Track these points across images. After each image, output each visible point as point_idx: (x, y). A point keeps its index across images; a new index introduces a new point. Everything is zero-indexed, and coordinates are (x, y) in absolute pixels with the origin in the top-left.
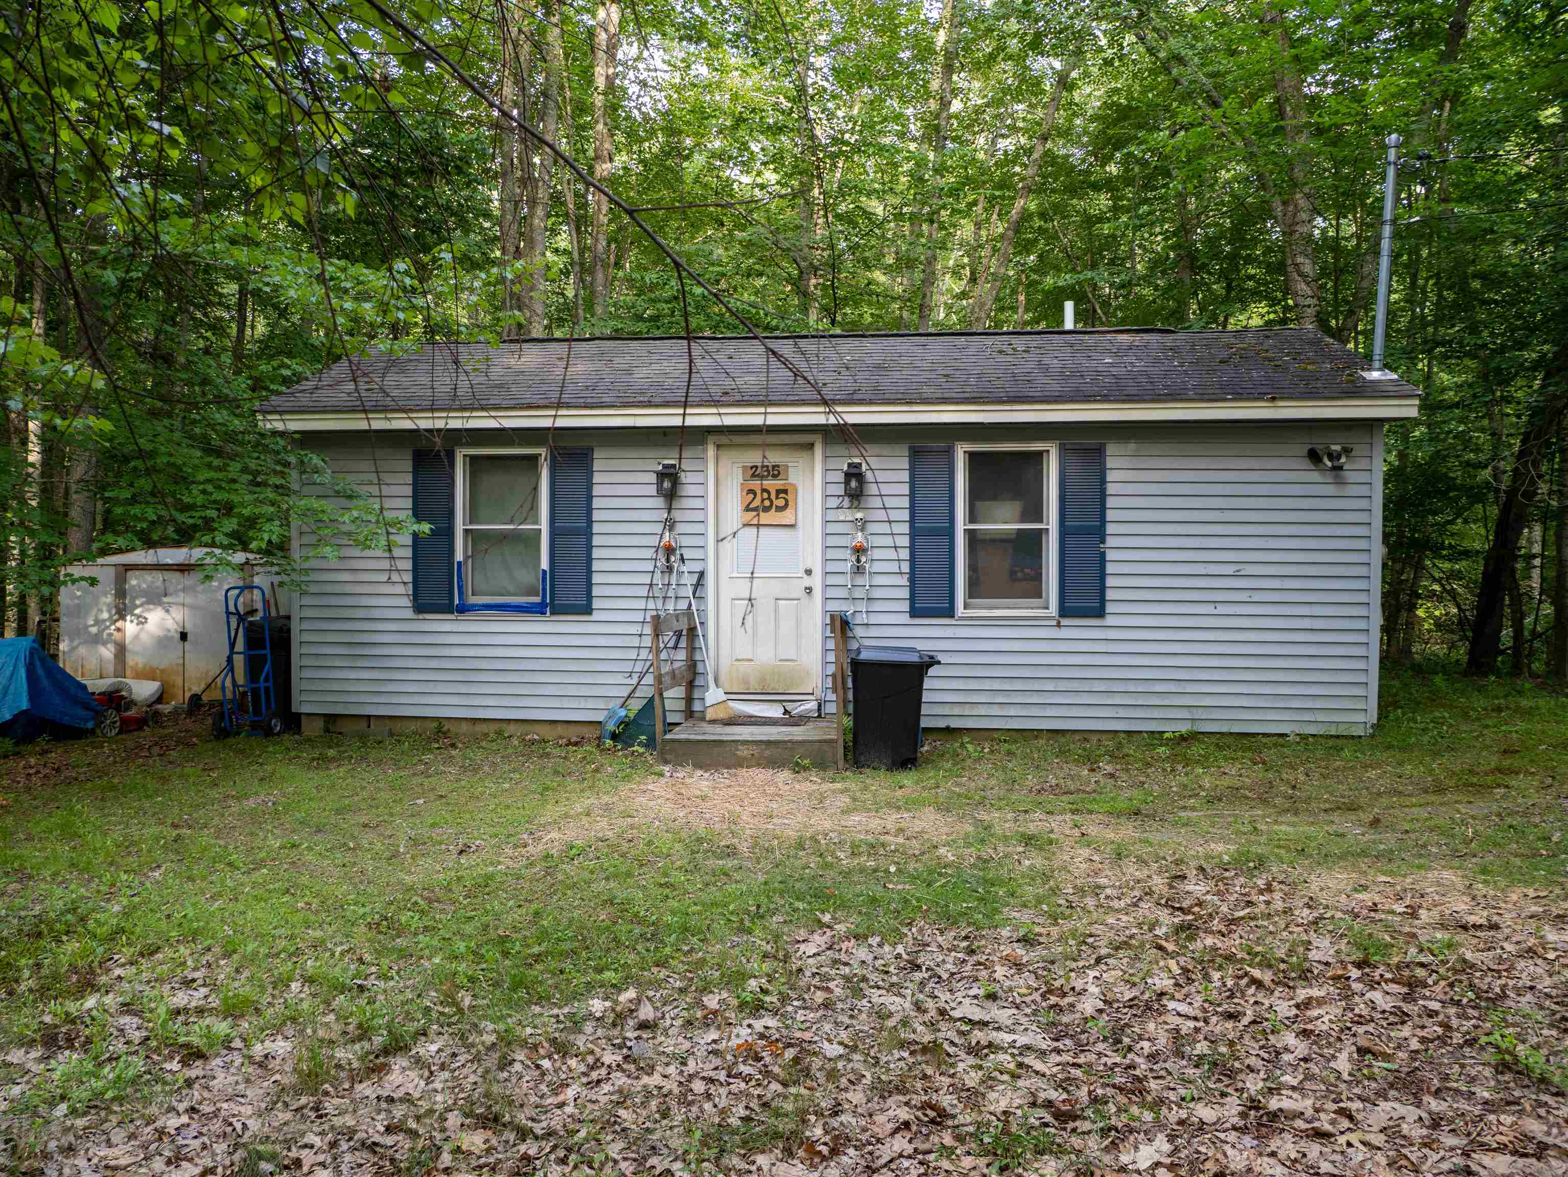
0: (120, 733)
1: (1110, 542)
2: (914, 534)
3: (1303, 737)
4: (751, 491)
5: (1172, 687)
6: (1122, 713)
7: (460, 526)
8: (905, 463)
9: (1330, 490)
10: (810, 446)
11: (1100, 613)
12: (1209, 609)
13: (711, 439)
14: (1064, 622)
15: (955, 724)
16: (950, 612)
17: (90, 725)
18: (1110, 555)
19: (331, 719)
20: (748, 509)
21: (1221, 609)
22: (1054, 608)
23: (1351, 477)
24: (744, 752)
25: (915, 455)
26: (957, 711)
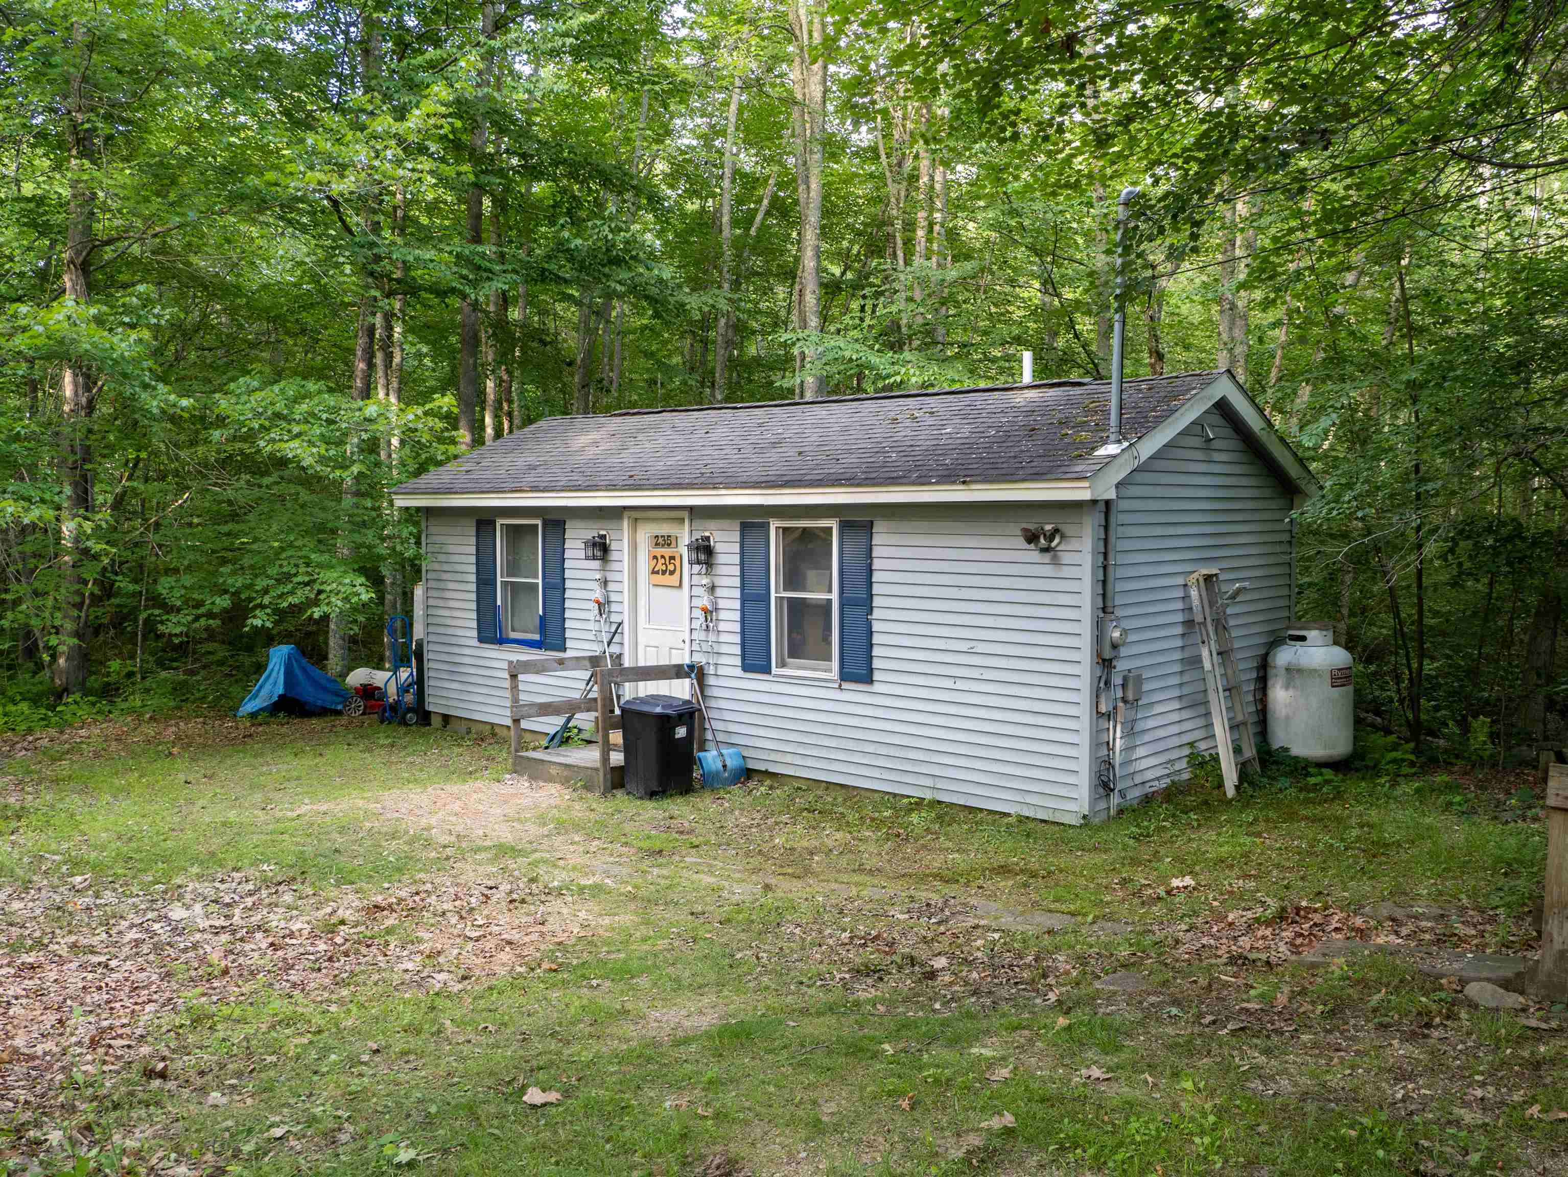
0: (364, 714)
1: (877, 614)
2: (744, 600)
3: (1023, 820)
4: (655, 557)
5: (921, 756)
6: (887, 775)
7: (499, 579)
8: (737, 536)
9: (1048, 570)
10: (682, 520)
11: (869, 680)
12: (949, 683)
13: (626, 514)
14: (845, 685)
15: (773, 769)
16: (767, 670)
17: (340, 707)
18: (876, 626)
19: (446, 718)
20: (654, 572)
21: (960, 685)
22: (835, 674)
23: (1066, 558)
24: (553, 771)
25: (745, 528)
26: (773, 757)
